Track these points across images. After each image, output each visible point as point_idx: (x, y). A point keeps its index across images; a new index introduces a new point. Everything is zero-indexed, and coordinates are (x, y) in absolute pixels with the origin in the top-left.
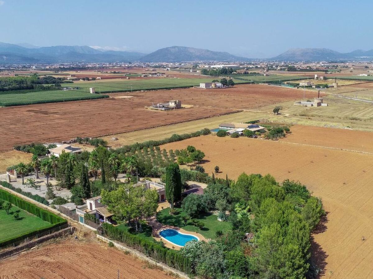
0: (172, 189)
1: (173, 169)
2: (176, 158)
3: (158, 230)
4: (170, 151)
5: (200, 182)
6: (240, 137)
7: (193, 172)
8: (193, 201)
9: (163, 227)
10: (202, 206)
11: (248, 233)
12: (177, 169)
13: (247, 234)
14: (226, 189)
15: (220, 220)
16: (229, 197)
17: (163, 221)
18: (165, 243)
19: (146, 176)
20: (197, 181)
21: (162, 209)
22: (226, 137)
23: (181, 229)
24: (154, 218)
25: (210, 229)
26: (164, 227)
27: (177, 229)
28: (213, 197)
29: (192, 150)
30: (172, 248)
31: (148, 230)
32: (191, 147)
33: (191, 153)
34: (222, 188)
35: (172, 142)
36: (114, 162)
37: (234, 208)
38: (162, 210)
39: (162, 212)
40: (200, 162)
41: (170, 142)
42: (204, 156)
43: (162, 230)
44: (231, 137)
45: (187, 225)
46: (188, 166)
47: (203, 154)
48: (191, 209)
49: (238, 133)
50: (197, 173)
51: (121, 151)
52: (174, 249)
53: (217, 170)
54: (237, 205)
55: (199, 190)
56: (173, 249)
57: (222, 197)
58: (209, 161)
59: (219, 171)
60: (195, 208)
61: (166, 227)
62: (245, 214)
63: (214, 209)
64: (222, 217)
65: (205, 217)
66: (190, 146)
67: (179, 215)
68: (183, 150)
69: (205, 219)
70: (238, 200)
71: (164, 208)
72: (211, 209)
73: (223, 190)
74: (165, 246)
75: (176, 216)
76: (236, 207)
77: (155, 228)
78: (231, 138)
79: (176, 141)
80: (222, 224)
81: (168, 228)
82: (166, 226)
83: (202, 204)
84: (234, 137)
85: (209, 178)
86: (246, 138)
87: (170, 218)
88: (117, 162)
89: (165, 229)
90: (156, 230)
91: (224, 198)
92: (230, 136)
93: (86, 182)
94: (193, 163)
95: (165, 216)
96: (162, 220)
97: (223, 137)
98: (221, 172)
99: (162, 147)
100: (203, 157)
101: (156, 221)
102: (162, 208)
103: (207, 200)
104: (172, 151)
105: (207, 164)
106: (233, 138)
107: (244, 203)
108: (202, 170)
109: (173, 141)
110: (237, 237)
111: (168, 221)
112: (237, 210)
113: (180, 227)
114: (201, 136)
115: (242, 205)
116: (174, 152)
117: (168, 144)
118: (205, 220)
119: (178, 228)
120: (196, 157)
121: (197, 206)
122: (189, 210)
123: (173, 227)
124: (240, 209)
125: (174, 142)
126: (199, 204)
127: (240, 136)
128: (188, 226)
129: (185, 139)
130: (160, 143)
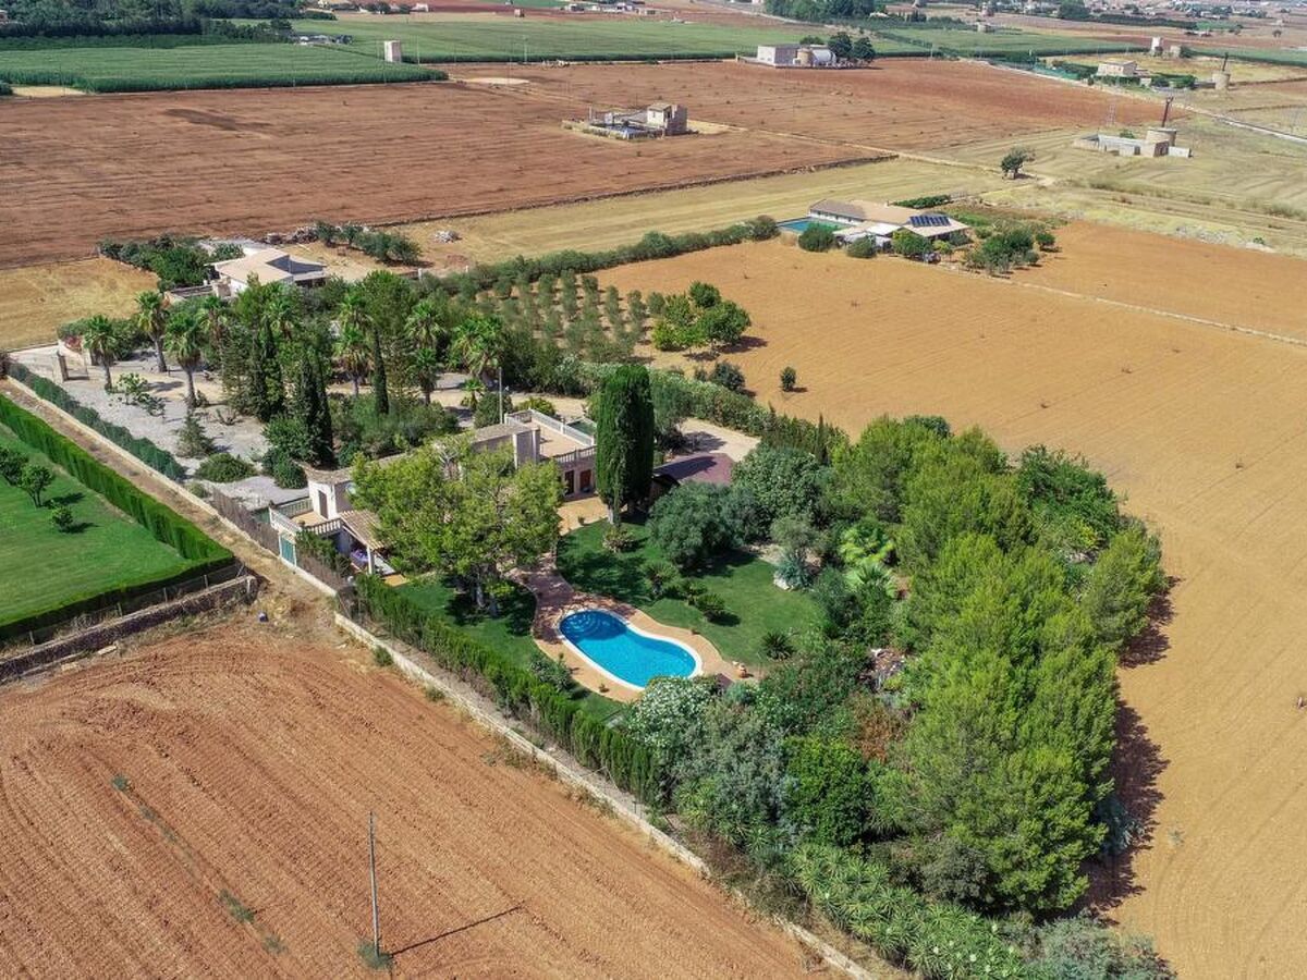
0: (618, 459)
1: (625, 388)
2: (650, 322)
3: (556, 610)
4: (630, 295)
5: (725, 424)
6: (881, 258)
7: (703, 389)
8: (690, 511)
9: (576, 597)
10: (723, 529)
11: (879, 650)
12: (641, 389)
13: (876, 652)
14: (815, 468)
15: (782, 584)
16: (821, 502)
17: (579, 573)
18: (577, 669)
19: (538, 387)
20: (716, 422)
21: (579, 526)
22: (831, 251)
23: (640, 614)
24: (548, 561)
25: (744, 619)
26: (579, 602)
27: (624, 612)
28: (765, 498)
29: (707, 297)
30: (598, 691)
31: (521, 605)
32: (706, 287)
33: (701, 310)
34: (801, 465)
35: (642, 260)
36: (424, 332)
37: (838, 542)
38: (579, 530)
39: (577, 535)
40: (734, 345)
41: (634, 260)
42: (749, 324)
43: (571, 613)
44: (851, 254)
45: (661, 598)
46: (690, 356)
47: (745, 315)
48: (681, 540)
49: (874, 241)
50: (716, 393)
51: (462, 286)
52: (607, 695)
53: (788, 382)
54: (851, 533)
55: (715, 463)
56: (602, 694)
57: (798, 501)
58: (764, 344)
59: (795, 387)
60: (695, 538)
61: (586, 599)
62: (874, 575)
63: (765, 539)
64: (790, 576)
65: (730, 567)
66: (702, 283)
67: (639, 553)
68: (674, 297)
69: (730, 575)
70: (854, 516)
71: (585, 522)
72: (752, 539)
73: (804, 473)
74: (576, 678)
75: (629, 556)
76: (846, 541)
77: (547, 600)
78: (849, 258)
79: (655, 256)
80: (787, 602)
81: (593, 606)
82: (585, 595)
83: (723, 522)
84: (860, 257)
85: (757, 413)
86: (900, 260)
87: (605, 561)
88: (436, 333)
89: (582, 610)
90: (550, 609)
91: (802, 506)
92: (845, 248)
93: (316, 406)
94: (707, 349)
95: (588, 556)
96: (574, 569)
97: (821, 251)
98: (803, 390)
99: (605, 278)
100: (743, 329)
101: (555, 573)
102: (581, 520)
103: (741, 506)
104: (638, 295)
105: (755, 351)
106: (855, 259)
107: (875, 531)
108: (734, 381)
109: (646, 258)
110: (839, 672)
111: (598, 573)
112: (845, 553)
113: (637, 604)
114: (743, 243)
115: (868, 536)
116: (643, 301)
117: (629, 268)
118: (728, 580)
119: (628, 606)
120: (717, 327)
121: (702, 530)
122: (674, 544)
123: (610, 602)
124: (860, 550)
125: (650, 261)
126: (710, 523)
127: (879, 251)
128: (665, 599)
129: (688, 251)
130: (600, 261)
